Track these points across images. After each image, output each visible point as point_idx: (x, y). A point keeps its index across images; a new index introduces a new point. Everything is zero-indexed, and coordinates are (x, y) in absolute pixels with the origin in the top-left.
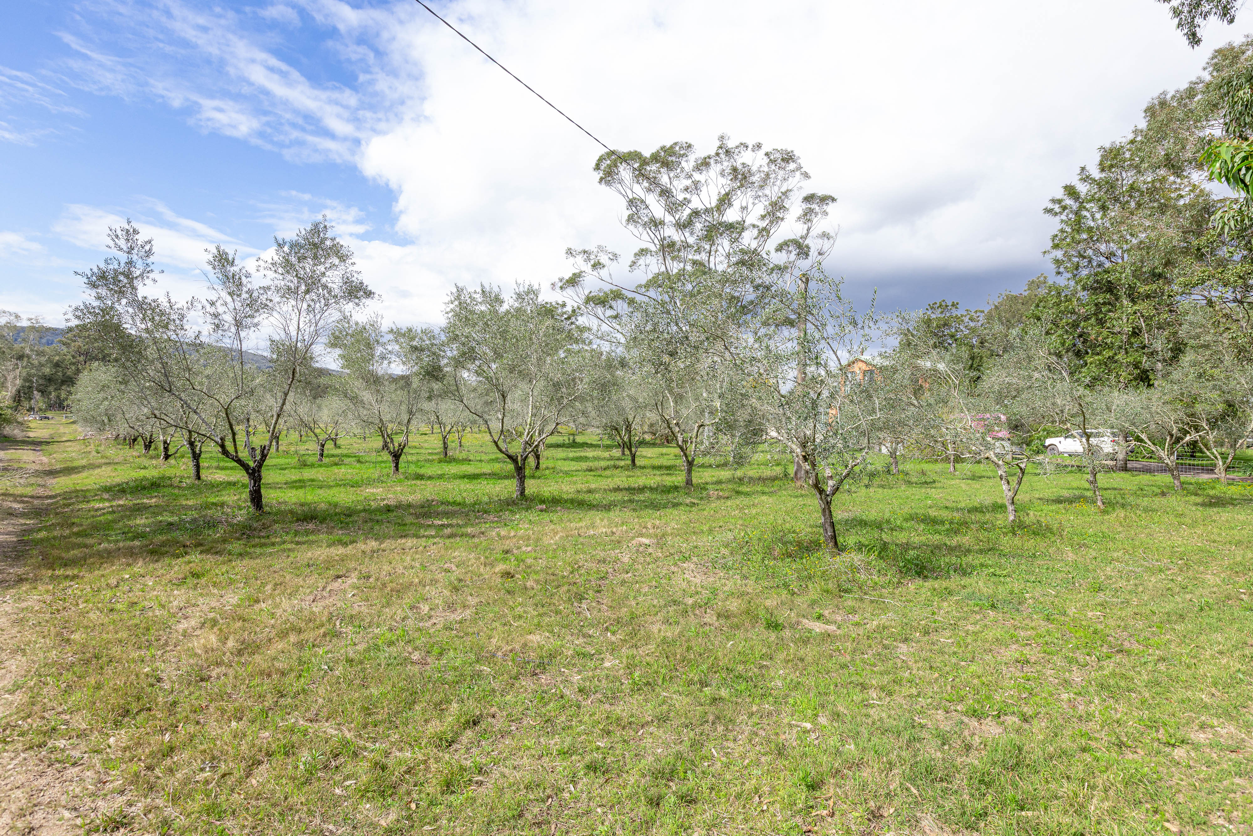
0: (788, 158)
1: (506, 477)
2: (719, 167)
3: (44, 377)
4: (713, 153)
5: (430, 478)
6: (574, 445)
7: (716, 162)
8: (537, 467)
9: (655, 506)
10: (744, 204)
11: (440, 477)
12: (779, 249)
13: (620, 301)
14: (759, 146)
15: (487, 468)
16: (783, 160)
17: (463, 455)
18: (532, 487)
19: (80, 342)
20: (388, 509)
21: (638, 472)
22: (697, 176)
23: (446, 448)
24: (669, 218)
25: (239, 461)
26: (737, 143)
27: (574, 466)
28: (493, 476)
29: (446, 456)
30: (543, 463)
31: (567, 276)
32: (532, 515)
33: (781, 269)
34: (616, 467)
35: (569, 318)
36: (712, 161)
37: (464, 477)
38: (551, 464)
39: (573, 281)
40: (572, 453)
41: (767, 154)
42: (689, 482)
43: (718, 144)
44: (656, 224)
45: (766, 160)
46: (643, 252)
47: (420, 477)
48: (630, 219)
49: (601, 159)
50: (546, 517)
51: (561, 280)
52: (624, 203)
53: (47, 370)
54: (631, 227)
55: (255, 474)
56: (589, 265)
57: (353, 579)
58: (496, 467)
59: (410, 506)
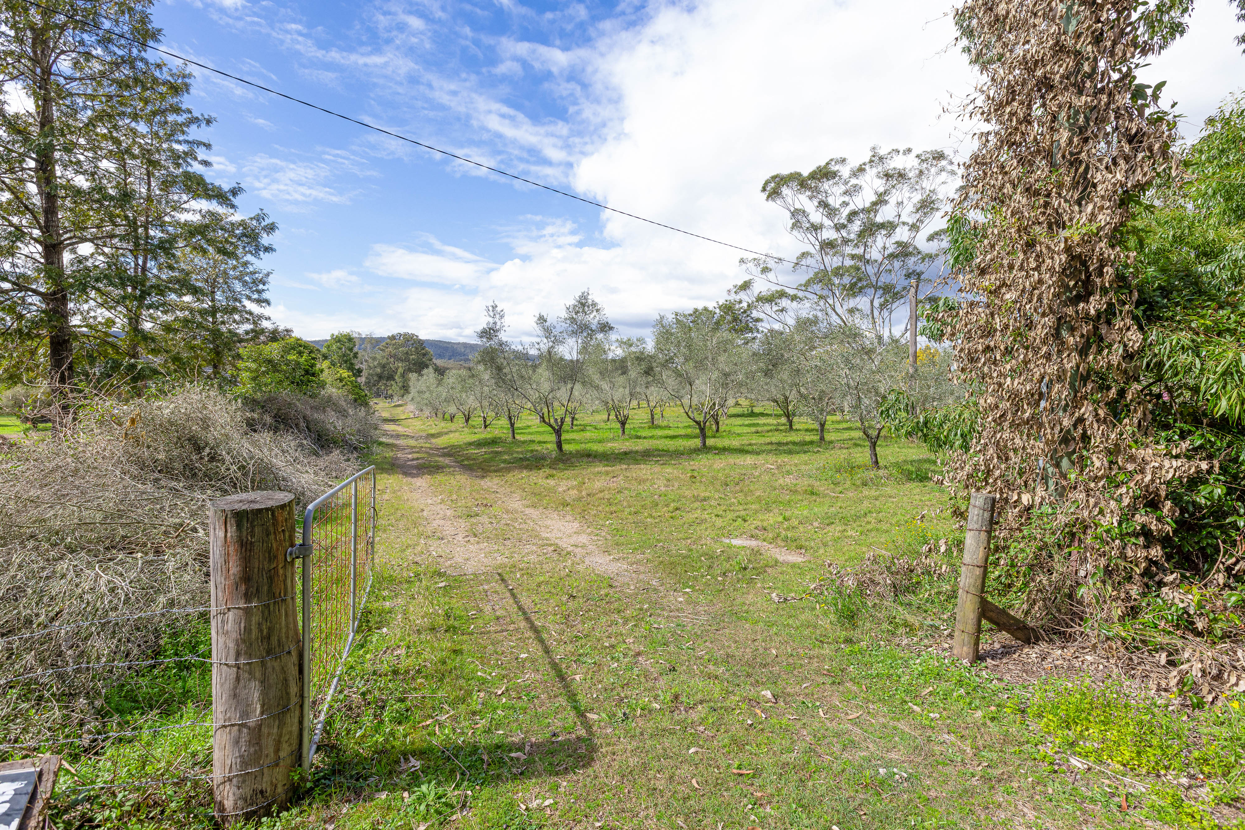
0: (939, 156)
1: (695, 437)
2: (874, 170)
3: (377, 375)
4: (867, 160)
5: (645, 438)
6: (752, 414)
7: (871, 167)
8: (717, 431)
9: (790, 452)
10: (900, 200)
11: (651, 437)
12: (931, 238)
13: (784, 299)
14: (909, 150)
15: (682, 432)
16: (934, 158)
17: (665, 423)
18: (710, 442)
19: (390, 349)
20: (626, 453)
21: (793, 433)
22: (854, 181)
23: (653, 418)
24: (827, 222)
25: (551, 426)
26: (890, 150)
27: (746, 430)
28: (687, 436)
29: (653, 424)
30: (722, 428)
31: (740, 283)
32: (710, 456)
33: (931, 257)
34: (777, 430)
35: (745, 312)
36: (867, 167)
37: (667, 437)
38: (727, 429)
39: (746, 286)
40: (747, 421)
41: (918, 156)
42: (822, 438)
43: (871, 154)
44: (816, 228)
45: (917, 161)
46: (804, 255)
47: (639, 437)
48: (794, 226)
49: (767, 183)
50: (717, 457)
51: (735, 286)
52: (789, 214)
53: (378, 370)
54: (795, 232)
55: (558, 432)
56: (759, 269)
57: (621, 477)
58: (689, 431)
59: (637, 452)
